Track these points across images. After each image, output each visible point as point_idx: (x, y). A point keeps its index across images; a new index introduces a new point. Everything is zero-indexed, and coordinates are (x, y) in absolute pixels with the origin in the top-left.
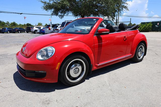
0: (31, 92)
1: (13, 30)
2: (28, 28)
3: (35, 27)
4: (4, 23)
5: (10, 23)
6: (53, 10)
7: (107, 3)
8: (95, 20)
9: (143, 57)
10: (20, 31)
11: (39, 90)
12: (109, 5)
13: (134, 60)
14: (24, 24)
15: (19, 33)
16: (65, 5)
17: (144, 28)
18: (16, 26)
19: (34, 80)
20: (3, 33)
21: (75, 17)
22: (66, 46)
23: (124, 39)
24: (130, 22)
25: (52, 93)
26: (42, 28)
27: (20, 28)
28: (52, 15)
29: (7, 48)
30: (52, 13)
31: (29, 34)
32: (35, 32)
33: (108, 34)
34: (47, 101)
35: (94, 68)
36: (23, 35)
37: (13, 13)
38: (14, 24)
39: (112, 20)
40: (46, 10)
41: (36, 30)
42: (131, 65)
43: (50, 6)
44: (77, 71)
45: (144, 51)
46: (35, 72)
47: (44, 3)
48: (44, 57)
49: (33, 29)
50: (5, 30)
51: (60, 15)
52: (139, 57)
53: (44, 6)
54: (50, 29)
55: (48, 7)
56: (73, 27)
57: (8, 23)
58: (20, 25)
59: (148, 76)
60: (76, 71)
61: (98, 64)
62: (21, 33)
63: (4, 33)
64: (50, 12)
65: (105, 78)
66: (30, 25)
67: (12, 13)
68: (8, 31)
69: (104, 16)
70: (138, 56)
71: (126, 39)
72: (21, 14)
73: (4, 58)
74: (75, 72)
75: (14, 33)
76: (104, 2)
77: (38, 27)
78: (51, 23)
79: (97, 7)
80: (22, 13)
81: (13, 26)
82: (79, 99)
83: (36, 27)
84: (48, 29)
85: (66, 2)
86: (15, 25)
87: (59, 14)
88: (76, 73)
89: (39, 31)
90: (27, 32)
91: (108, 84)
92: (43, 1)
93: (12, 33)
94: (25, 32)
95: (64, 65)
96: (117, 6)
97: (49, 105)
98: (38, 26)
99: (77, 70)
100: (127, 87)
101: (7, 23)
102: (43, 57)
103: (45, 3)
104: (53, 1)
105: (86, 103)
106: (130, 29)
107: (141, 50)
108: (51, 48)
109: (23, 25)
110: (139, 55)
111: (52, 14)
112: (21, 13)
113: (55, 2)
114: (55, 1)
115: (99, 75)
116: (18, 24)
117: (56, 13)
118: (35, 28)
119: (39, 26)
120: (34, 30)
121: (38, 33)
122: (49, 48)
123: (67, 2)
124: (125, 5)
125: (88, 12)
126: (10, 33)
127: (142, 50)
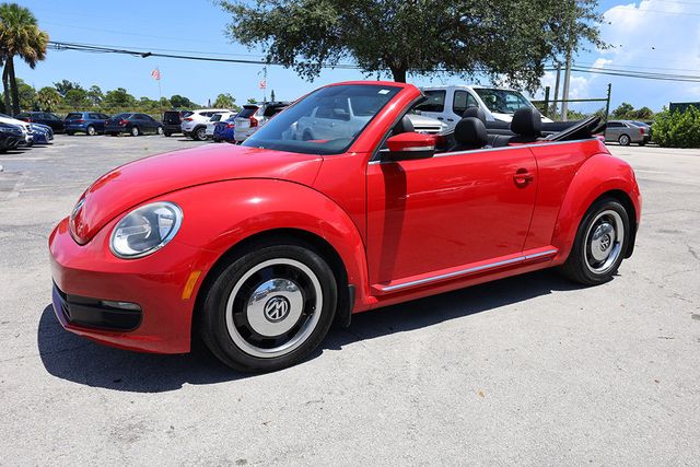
0: (84, 386)
1: (111, 122)
2: (172, 118)
3: (197, 112)
4: (81, 90)
5: (105, 94)
6: (271, 41)
7: (505, 15)
8: (384, 92)
9: (618, 263)
10: (135, 126)
11: (118, 381)
12: (513, 22)
13: (572, 274)
14: (158, 100)
15: (132, 135)
16: (318, 20)
17: (680, 128)
18: (127, 106)
19: (100, 337)
20: (71, 133)
21: (368, 73)
22: (256, 200)
23: (515, 179)
24: (608, 100)
25: (168, 397)
26: (225, 118)
27: (138, 116)
28: (268, 62)
29: (61, 198)
30: (266, 54)
31: (174, 142)
32: (196, 134)
33: (429, 154)
34: (130, 427)
35: (367, 301)
36: (146, 146)
37: (115, 51)
38: (120, 98)
39: (527, 88)
40: (244, 42)
41: (202, 127)
42: (556, 296)
43: (259, 23)
44: (280, 310)
45: (621, 238)
46: (99, 305)
47: (234, 10)
48: (142, 244)
49: (191, 120)
50: (80, 122)
51: (301, 64)
52: (597, 265)
53: (237, 25)
54: (254, 124)
55: (253, 29)
56: (346, 118)
57: (95, 93)
58: (145, 101)
59: (608, 350)
60: (277, 311)
61: (387, 283)
62: (140, 134)
63: (73, 135)
64: (261, 48)
65: (412, 349)
66: (185, 102)
67: (108, 51)
68: (90, 125)
69: (495, 70)
70: (590, 256)
71: (528, 180)
72: (145, 55)
73: (33, 237)
74: (270, 313)
75: (114, 134)
76: (488, 10)
77: (209, 114)
78: (273, 96)
79: (463, 30)
80: (150, 54)
81: (115, 105)
82: (264, 430)
83: (201, 114)
84: (246, 124)
85: (324, 9)
86: (123, 101)
87: (299, 58)
88: (274, 316)
89: (211, 131)
90: (168, 134)
91: (413, 376)
92: (232, 3)
93: (107, 134)
94: (158, 134)
95: (217, 284)
96: (553, 26)
97: (133, 445)
98: (215, 107)
99: (278, 307)
100: (490, 391)
101: (91, 94)
102: (137, 246)
103: (240, 11)
104: (275, 3)
105: (284, 450)
106: (558, 134)
107: (605, 232)
108: (167, 207)
109: (155, 105)
110: (598, 255)
111: (269, 58)
112: (146, 52)
113: (281, 9)
114: (283, 6)
115: (391, 330)
116: (138, 99)
117: (283, 56)
118: (197, 119)
119: (221, 107)
120: (192, 125)
121: (209, 138)
122: (159, 207)
123: (330, 10)
124: (592, 24)
125: (423, 54)
126: (100, 134)
127: (612, 234)
